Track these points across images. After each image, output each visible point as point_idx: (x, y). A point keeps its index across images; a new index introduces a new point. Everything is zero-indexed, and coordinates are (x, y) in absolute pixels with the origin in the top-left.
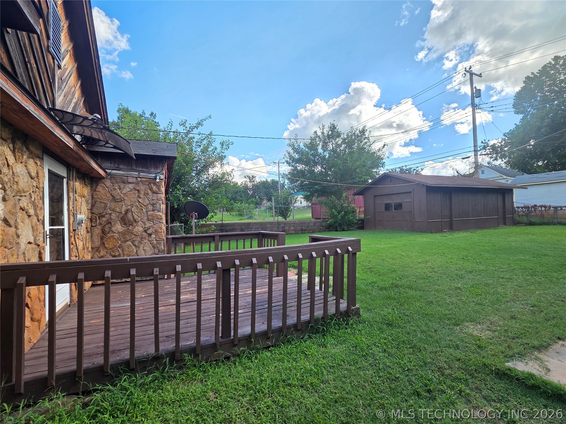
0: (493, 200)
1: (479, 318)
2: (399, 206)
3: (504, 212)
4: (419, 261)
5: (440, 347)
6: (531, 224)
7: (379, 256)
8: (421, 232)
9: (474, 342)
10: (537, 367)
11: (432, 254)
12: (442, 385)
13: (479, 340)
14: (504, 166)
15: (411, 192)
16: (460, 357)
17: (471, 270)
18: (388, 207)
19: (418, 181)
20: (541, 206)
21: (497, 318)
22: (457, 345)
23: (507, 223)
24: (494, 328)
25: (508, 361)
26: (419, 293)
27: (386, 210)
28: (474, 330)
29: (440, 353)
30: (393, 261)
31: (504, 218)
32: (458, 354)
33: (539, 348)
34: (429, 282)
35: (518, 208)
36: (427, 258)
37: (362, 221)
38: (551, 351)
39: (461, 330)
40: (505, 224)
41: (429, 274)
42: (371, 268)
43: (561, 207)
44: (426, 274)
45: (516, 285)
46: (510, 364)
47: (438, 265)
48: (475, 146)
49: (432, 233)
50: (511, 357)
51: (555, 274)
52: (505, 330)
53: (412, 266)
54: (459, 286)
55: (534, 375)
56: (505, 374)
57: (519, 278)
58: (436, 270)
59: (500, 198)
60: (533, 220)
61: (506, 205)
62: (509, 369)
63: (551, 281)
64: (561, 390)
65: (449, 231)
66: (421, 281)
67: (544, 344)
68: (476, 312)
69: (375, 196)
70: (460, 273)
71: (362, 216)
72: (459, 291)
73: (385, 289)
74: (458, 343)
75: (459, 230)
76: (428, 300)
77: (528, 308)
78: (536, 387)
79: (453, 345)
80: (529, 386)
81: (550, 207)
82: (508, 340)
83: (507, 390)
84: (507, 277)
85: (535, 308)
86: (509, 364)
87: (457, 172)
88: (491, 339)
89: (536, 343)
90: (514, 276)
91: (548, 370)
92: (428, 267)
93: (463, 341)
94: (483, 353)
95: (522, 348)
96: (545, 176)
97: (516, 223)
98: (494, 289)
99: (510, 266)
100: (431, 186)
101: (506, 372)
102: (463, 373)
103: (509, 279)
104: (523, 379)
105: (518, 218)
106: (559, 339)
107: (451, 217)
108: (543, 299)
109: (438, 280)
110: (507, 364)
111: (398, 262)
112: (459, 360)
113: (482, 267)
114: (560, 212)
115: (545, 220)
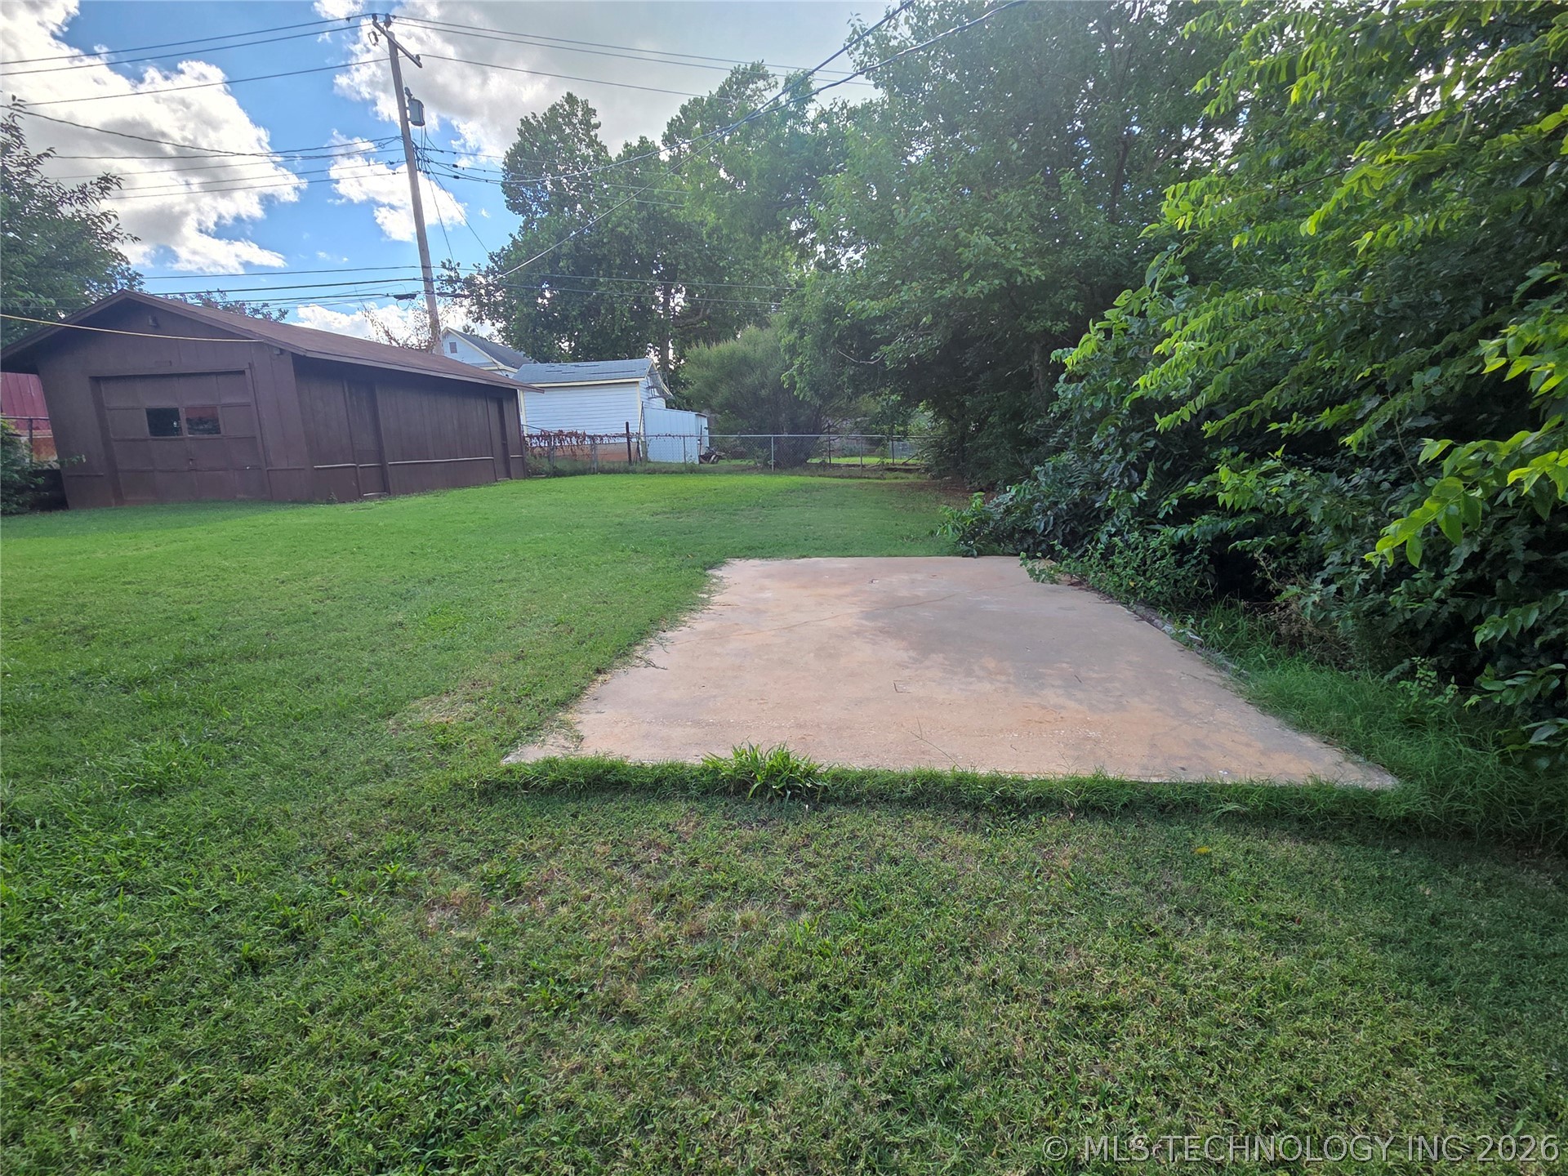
0: (479, 413)
1: (447, 679)
2: (206, 422)
3: (505, 446)
4: (281, 577)
5: (336, 791)
6: (558, 473)
7: (125, 583)
8: (293, 502)
9: (431, 742)
10: (562, 741)
11: (325, 554)
12: (340, 895)
13: (444, 731)
14: (498, 340)
15: (242, 372)
16: (394, 794)
17: (431, 576)
18: (162, 422)
19: (262, 336)
20: (570, 435)
21: (485, 670)
22: (386, 765)
23: (512, 472)
24: (479, 693)
25: (507, 754)
26: (278, 665)
27: (153, 433)
28: (431, 714)
29: (336, 807)
30: (186, 592)
31: (507, 461)
32: (391, 788)
33: (563, 704)
34: (313, 627)
35: (531, 437)
36: (311, 566)
37: (54, 476)
38: (586, 701)
39: (399, 724)
40: (509, 475)
41: (314, 607)
42: (85, 628)
43: (601, 438)
44: (304, 609)
45: (527, 591)
46: (511, 760)
47: (344, 577)
48: (426, 267)
49: (330, 502)
50: (514, 740)
51: (593, 558)
52: (503, 689)
53: (258, 594)
54: (400, 618)
55: (555, 761)
56: (500, 786)
57: (533, 575)
58: (336, 591)
59: (493, 409)
60: (559, 465)
61: (508, 429)
62: (509, 771)
63: (587, 571)
64: (599, 767)
65: (380, 496)
66: (287, 630)
67: (575, 690)
68: (440, 668)
69: (97, 380)
70: (402, 588)
71: (52, 459)
72: (398, 631)
73: (145, 682)
74: (388, 759)
75: (408, 491)
76: (306, 676)
77: (547, 630)
78: (560, 783)
79: (375, 772)
80: (548, 789)
81: (584, 435)
82: (508, 706)
83: (504, 822)
84: (510, 577)
85: (562, 627)
86: (510, 758)
87: (387, 332)
88: (472, 719)
89: (560, 693)
90: (524, 574)
91: (581, 739)
92: (311, 588)
93: (402, 750)
94: (453, 759)
95: (535, 713)
96: (574, 369)
97: (531, 473)
98: (482, 610)
99: (517, 555)
100: (309, 355)
101: (503, 779)
102: (399, 833)
103: (515, 580)
104: (536, 778)
105: (533, 462)
106: (598, 671)
107: (380, 455)
108: (573, 606)
109: (341, 616)
110: (503, 763)
111: (206, 592)
112: (390, 802)
113: (456, 567)
114: (600, 449)
115: (579, 466)
